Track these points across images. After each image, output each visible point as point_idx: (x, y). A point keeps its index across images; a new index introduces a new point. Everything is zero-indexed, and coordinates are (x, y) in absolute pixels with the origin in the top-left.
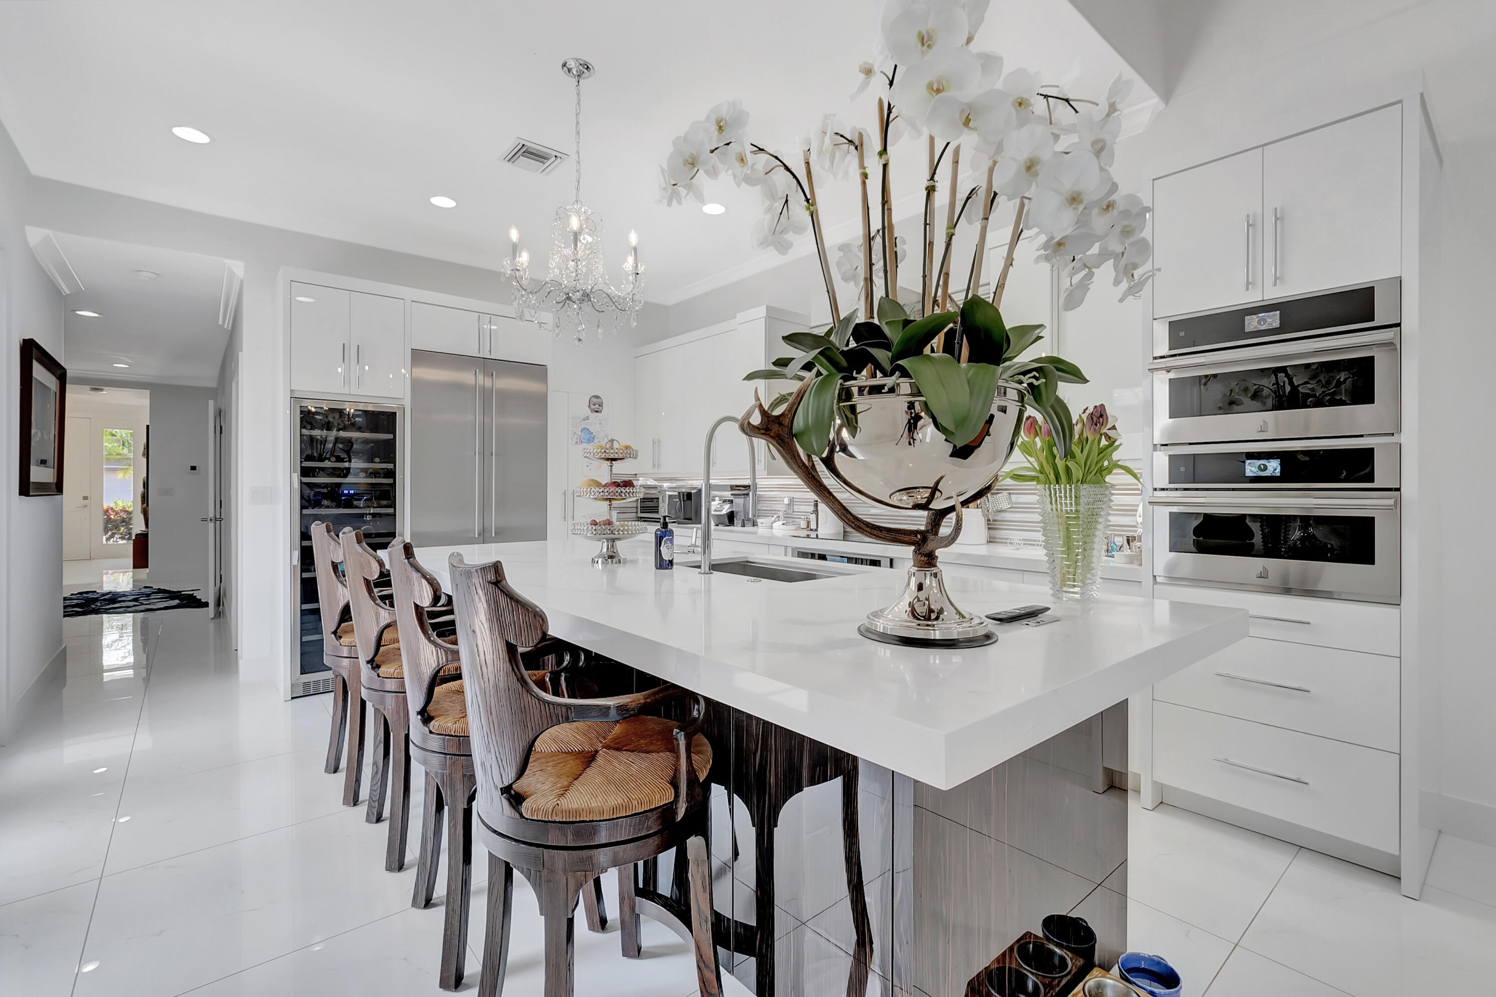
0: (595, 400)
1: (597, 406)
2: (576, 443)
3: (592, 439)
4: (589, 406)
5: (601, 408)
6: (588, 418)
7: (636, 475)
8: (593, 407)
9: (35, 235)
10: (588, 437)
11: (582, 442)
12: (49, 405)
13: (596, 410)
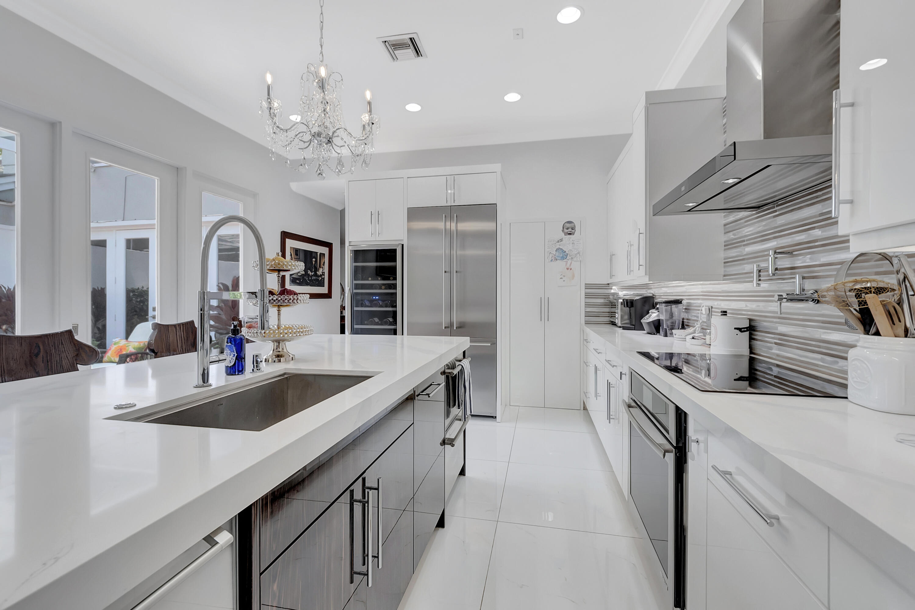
0: (568, 225)
1: (570, 230)
2: (552, 260)
3: (565, 257)
4: (563, 231)
5: (573, 231)
6: (561, 240)
7: (608, 284)
8: (566, 231)
9: (294, 186)
10: (562, 255)
11: (556, 260)
12: (314, 260)
13: (569, 233)
